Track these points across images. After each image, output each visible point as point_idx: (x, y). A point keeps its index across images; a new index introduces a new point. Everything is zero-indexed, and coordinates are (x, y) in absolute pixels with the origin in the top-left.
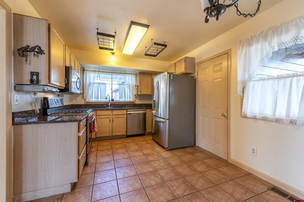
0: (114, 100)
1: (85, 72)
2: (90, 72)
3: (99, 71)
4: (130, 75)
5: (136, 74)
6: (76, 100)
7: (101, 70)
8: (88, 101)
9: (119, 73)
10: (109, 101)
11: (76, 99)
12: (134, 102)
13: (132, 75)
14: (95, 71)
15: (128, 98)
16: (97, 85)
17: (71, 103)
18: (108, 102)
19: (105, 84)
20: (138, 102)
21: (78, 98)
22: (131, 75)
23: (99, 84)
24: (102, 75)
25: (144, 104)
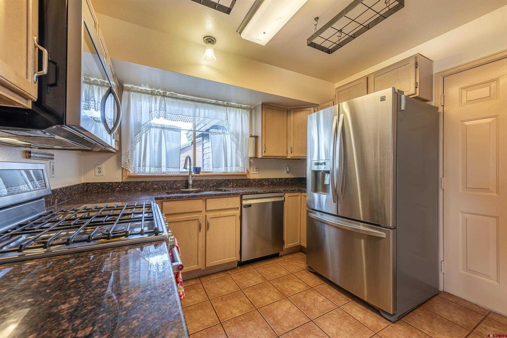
0: (202, 170)
1: (125, 93)
2: (138, 95)
3: (164, 96)
4: (238, 110)
5: (251, 110)
6: (100, 172)
7: (168, 93)
8: (132, 172)
9: (214, 104)
10: (190, 172)
11: (100, 168)
12: (245, 175)
13: (243, 110)
14: (152, 93)
15: (232, 166)
16: (158, 130)
17: (83, 180)
18: (187, 176)
19: (178, 130)
20: (254, 175)
21: (103, 166)
22: (241, 110)
23: (163, 128)
24: (172, 107)
25: (267, 180)
